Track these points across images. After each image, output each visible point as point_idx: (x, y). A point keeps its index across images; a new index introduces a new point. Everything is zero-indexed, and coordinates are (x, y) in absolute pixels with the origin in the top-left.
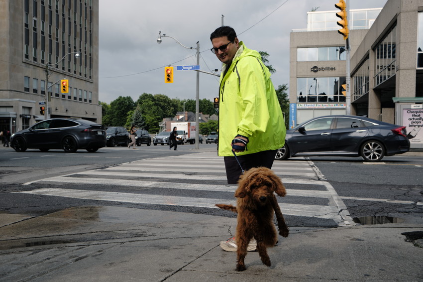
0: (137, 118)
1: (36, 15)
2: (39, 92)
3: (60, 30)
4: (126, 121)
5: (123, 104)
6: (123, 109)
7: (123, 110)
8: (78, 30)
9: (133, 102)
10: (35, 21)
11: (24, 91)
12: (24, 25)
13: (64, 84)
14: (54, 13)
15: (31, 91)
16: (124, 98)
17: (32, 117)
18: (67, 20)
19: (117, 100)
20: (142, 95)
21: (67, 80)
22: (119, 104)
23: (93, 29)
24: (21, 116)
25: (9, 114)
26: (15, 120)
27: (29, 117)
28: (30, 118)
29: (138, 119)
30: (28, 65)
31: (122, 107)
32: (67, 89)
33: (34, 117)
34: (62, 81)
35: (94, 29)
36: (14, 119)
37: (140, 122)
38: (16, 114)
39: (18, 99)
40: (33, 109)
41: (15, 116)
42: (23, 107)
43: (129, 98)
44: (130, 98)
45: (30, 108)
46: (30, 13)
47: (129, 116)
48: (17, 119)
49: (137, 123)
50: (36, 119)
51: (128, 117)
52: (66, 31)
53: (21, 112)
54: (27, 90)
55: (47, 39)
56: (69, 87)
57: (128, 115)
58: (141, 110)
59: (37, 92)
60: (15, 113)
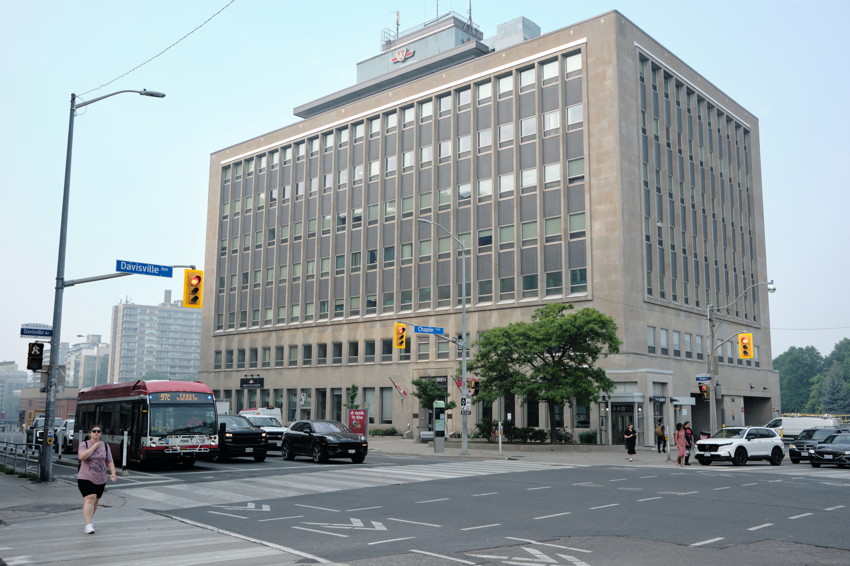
0: (835, 390)
1: (661, 219)
2: (671, 353)
3: (700, 237)
4: (807, 397)
5: (799, 362)
6: (800, 372)
7: (801, 375)
8: (730, 233)
9: (822, 358)
10: (660, 228)
11: (647, 353)
12: (644, 238)
13: (745, 341)
14: (689, 209)
15: (659, 352)
16: (801, 349)
17: (668, 400)
18: (710, 219)
19: (786, 354)
20: (841, 342)
21: (751, 335)
22: (792, 362)
23: (754, 227)
24: (651, 400)
25: (633, 397)
26: (641, 407)
27: (663, 400)
28: (664, 403)
29: (838, 392)
30: (652, 306)
31: (798, 368)
32: (751, 350)
33: (672, 400)
34: (740, 336)
35: (757, 228)
36: (640, 405)
37: (841, 399)
38: (643, 397)
39: (645, 370)
40: (669, 385)
41: (640, 400)
42: (654, 383)
43: (811, 351)
44: (813, 349)
45: (664, 384)
46: (652, 216)
47: (816, 386)
48: (645, 405)
49: (836, 400)
50: (675, 403)
51: (812, 387)
52: (709, 239)
53: (652, 392)
54: (652, 350)
55: (680, 256)
56: (755, 346)
57: (813, 383)
58: (841, 373)
59: (667, 354)
60: (641, 394)
